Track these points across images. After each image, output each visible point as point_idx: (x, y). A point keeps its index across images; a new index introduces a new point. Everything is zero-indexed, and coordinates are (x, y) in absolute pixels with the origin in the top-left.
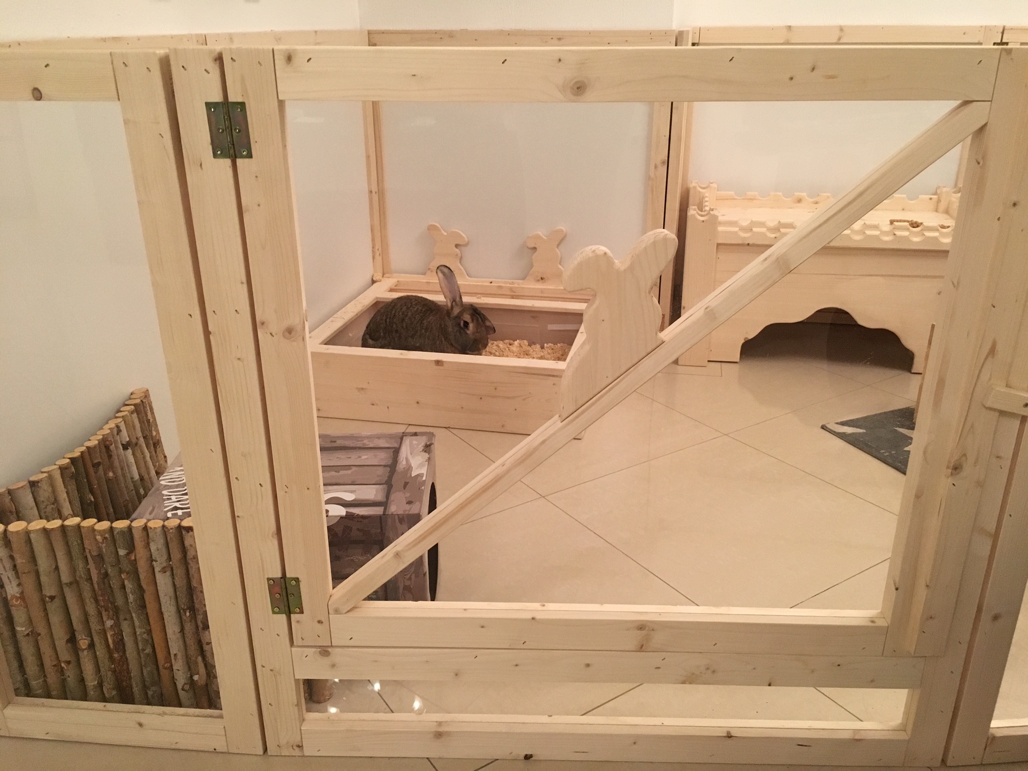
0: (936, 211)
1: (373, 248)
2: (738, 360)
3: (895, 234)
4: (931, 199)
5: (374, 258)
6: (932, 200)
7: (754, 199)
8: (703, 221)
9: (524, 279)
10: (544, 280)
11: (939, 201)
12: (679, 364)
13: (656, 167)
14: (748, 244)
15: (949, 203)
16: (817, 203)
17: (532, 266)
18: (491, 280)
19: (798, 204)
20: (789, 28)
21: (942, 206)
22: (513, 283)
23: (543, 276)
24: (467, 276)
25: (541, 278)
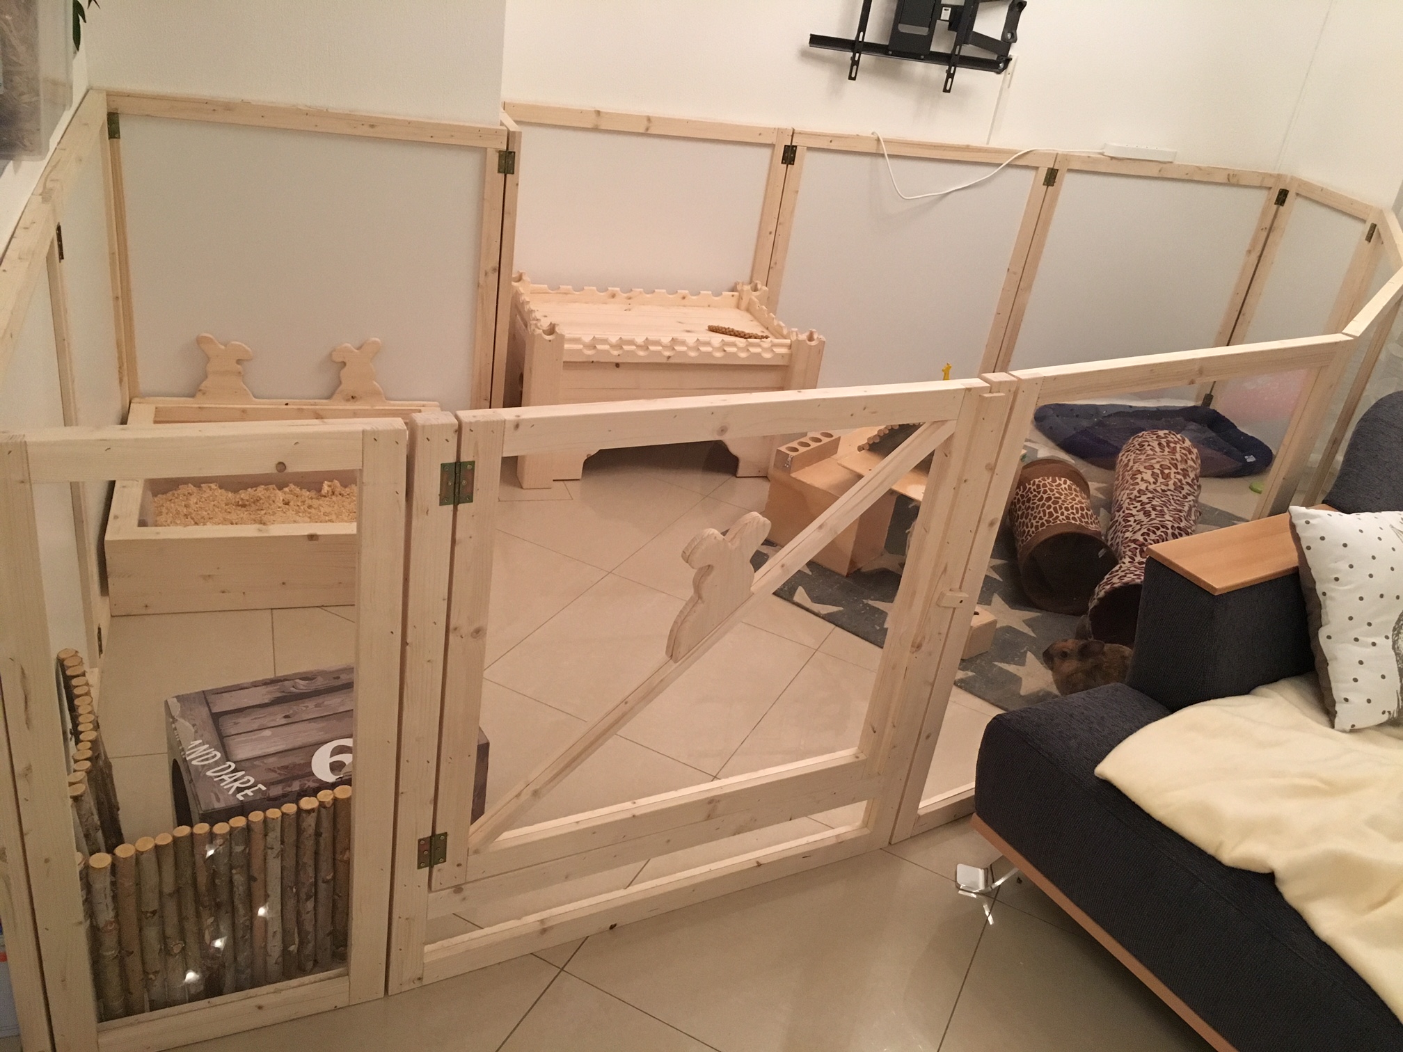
0: (738, 307)
1: (120, 367)
2: (579, 477)
3: (725, 351)
4: (733, 296)
5: (121, 381)
6: (735, 297)
7: (569, 293)
8: (550, 341)
9: (329, 397)
10: (355, 399)
11: (740, 298)
12: (524, 486)
13: (486, 274)
14: (593, 362)
15: (749, 303)
16: (630, 298)
17: (340, 383)
18: (287, 401)
19: (612, 300)
20: (598, 113)
21: (744, 304)
22: (315, 404)
23: (354, 395)
24: (253, 397)
25: (352, 397)
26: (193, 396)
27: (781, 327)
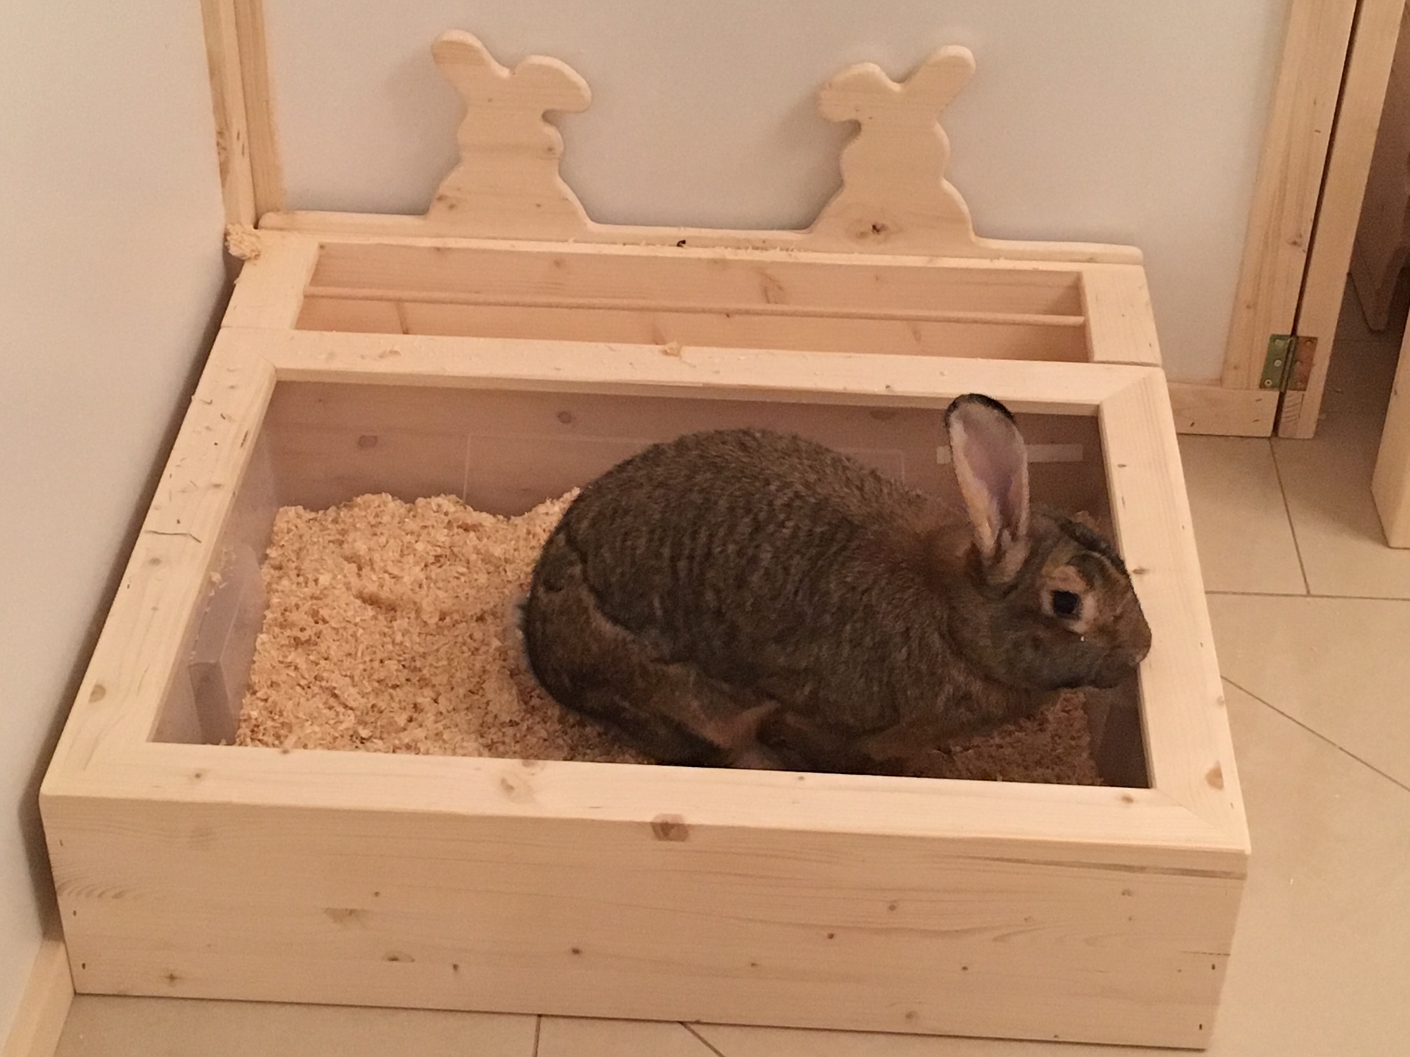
1: (220, 134)
5: (224, 170)
9: (805, 224)
10: (881, 236)
17: (838, 185)
22: (764, 246)
23: (880, 222)
24: (588, 220)
25: (874, 227)
26: (420, 210)
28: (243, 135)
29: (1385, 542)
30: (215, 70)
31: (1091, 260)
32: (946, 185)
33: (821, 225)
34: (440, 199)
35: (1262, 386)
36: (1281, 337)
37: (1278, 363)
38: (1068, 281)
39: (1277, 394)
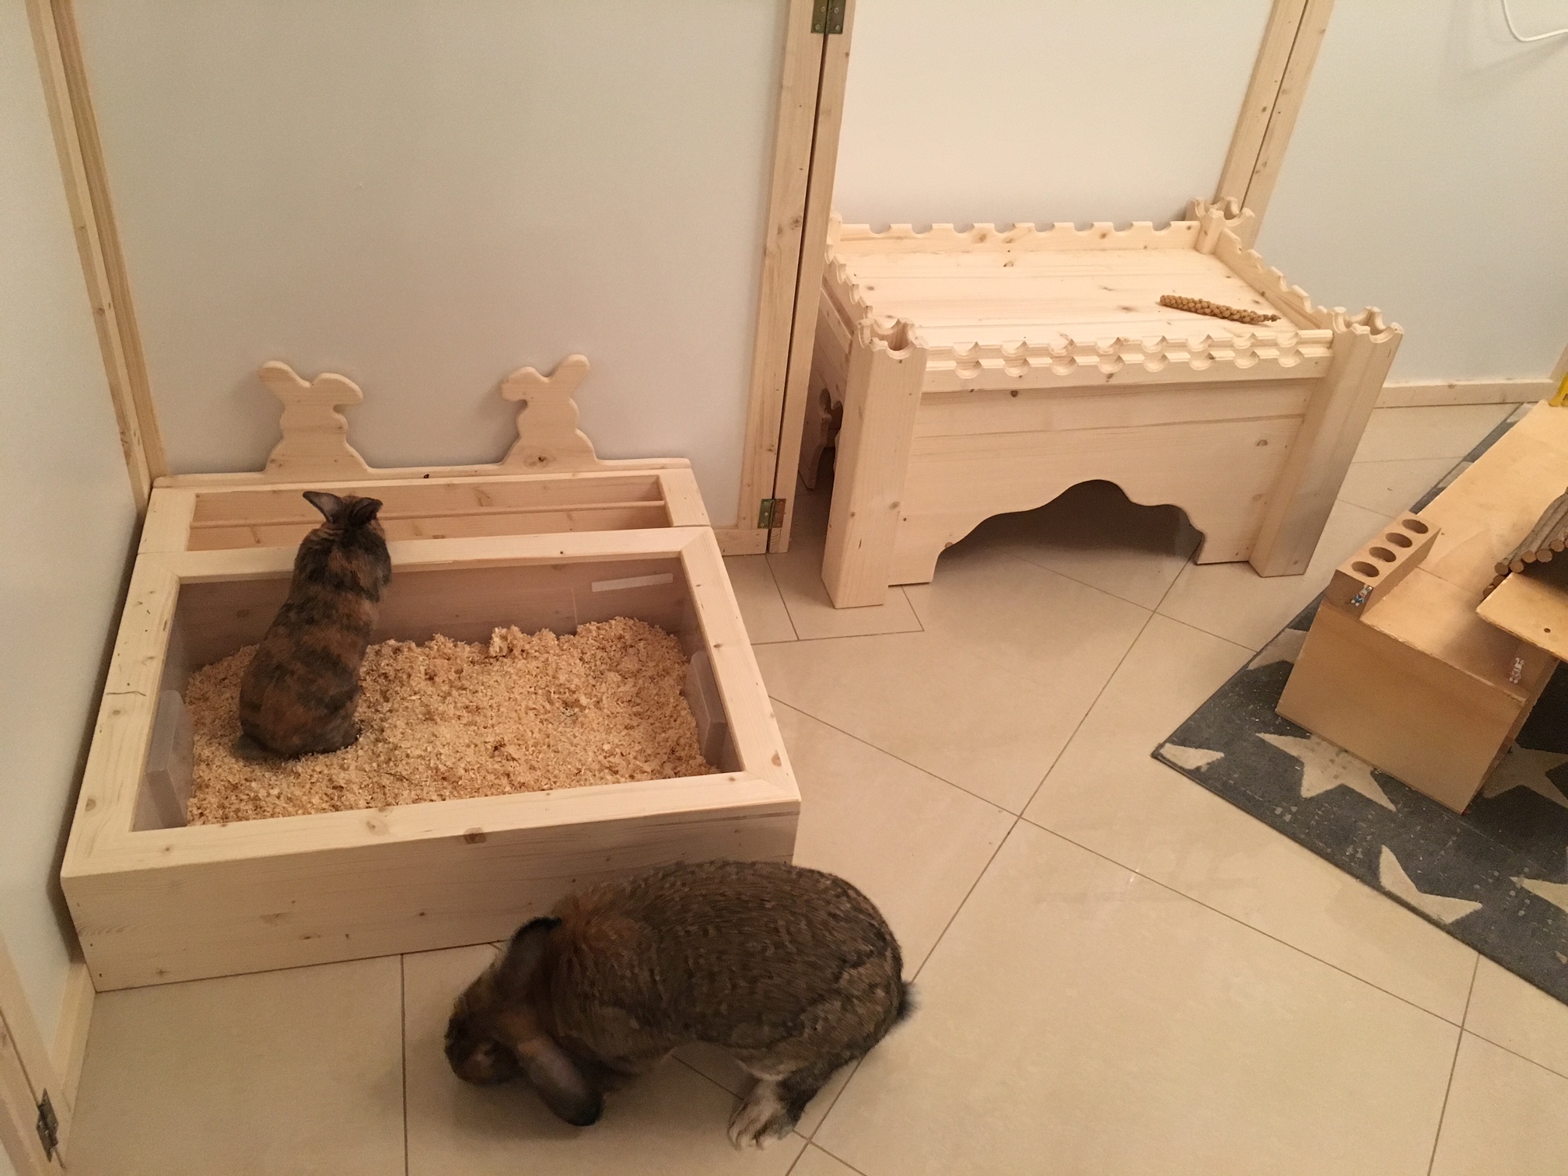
0: (1196, 247)
1: (123, 433)
3: (1212, 358)
4: (1188, 228)
5: (128, 455)
6: (1192, 230)
8: (901, 361)
9: (499, 459)
10: (544, 463)
11: (1203, 231)
13: (780, 231)
15: (1219, 242)
17: (517, 436)
18: (426, 470)
19: (983, 248)
21: (1209, 242)
22: (476, 474)
23: (543, 456)
24: (367, 467)
25: (540, 459)
26: (261, 468)
27: (1301, 298)
28: (138, 433)
29: (834, 607)
30: (115, 394)
31: (663, 468)
32: (578, 432)
33: (509, 460)
34: (273, 461)
35: (759, 527)
36: (766, 500)
37: (766, 514)
38: (653, 480)
39: (767, 530)
